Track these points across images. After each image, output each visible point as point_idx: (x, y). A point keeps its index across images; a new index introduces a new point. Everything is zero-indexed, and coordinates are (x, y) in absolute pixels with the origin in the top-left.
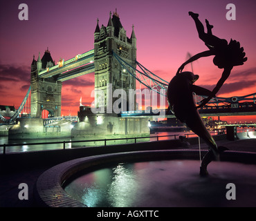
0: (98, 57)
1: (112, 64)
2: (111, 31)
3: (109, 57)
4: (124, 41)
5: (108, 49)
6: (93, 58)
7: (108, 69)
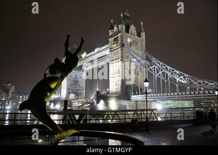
0: (113, 49)
1: (124, 55)
2: (122, 28)
3: (121, 49)
4: (134, 35)
5: (120, 43)
6: (109, 50)
7: (120, 59)
